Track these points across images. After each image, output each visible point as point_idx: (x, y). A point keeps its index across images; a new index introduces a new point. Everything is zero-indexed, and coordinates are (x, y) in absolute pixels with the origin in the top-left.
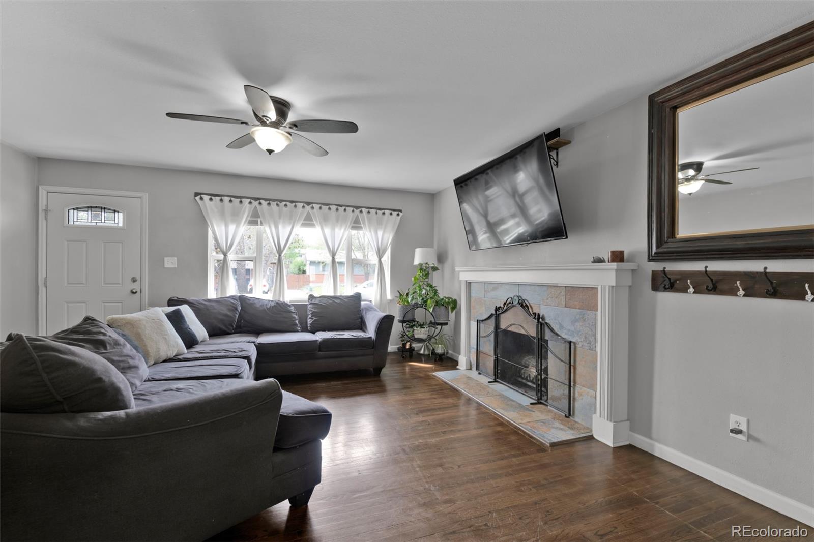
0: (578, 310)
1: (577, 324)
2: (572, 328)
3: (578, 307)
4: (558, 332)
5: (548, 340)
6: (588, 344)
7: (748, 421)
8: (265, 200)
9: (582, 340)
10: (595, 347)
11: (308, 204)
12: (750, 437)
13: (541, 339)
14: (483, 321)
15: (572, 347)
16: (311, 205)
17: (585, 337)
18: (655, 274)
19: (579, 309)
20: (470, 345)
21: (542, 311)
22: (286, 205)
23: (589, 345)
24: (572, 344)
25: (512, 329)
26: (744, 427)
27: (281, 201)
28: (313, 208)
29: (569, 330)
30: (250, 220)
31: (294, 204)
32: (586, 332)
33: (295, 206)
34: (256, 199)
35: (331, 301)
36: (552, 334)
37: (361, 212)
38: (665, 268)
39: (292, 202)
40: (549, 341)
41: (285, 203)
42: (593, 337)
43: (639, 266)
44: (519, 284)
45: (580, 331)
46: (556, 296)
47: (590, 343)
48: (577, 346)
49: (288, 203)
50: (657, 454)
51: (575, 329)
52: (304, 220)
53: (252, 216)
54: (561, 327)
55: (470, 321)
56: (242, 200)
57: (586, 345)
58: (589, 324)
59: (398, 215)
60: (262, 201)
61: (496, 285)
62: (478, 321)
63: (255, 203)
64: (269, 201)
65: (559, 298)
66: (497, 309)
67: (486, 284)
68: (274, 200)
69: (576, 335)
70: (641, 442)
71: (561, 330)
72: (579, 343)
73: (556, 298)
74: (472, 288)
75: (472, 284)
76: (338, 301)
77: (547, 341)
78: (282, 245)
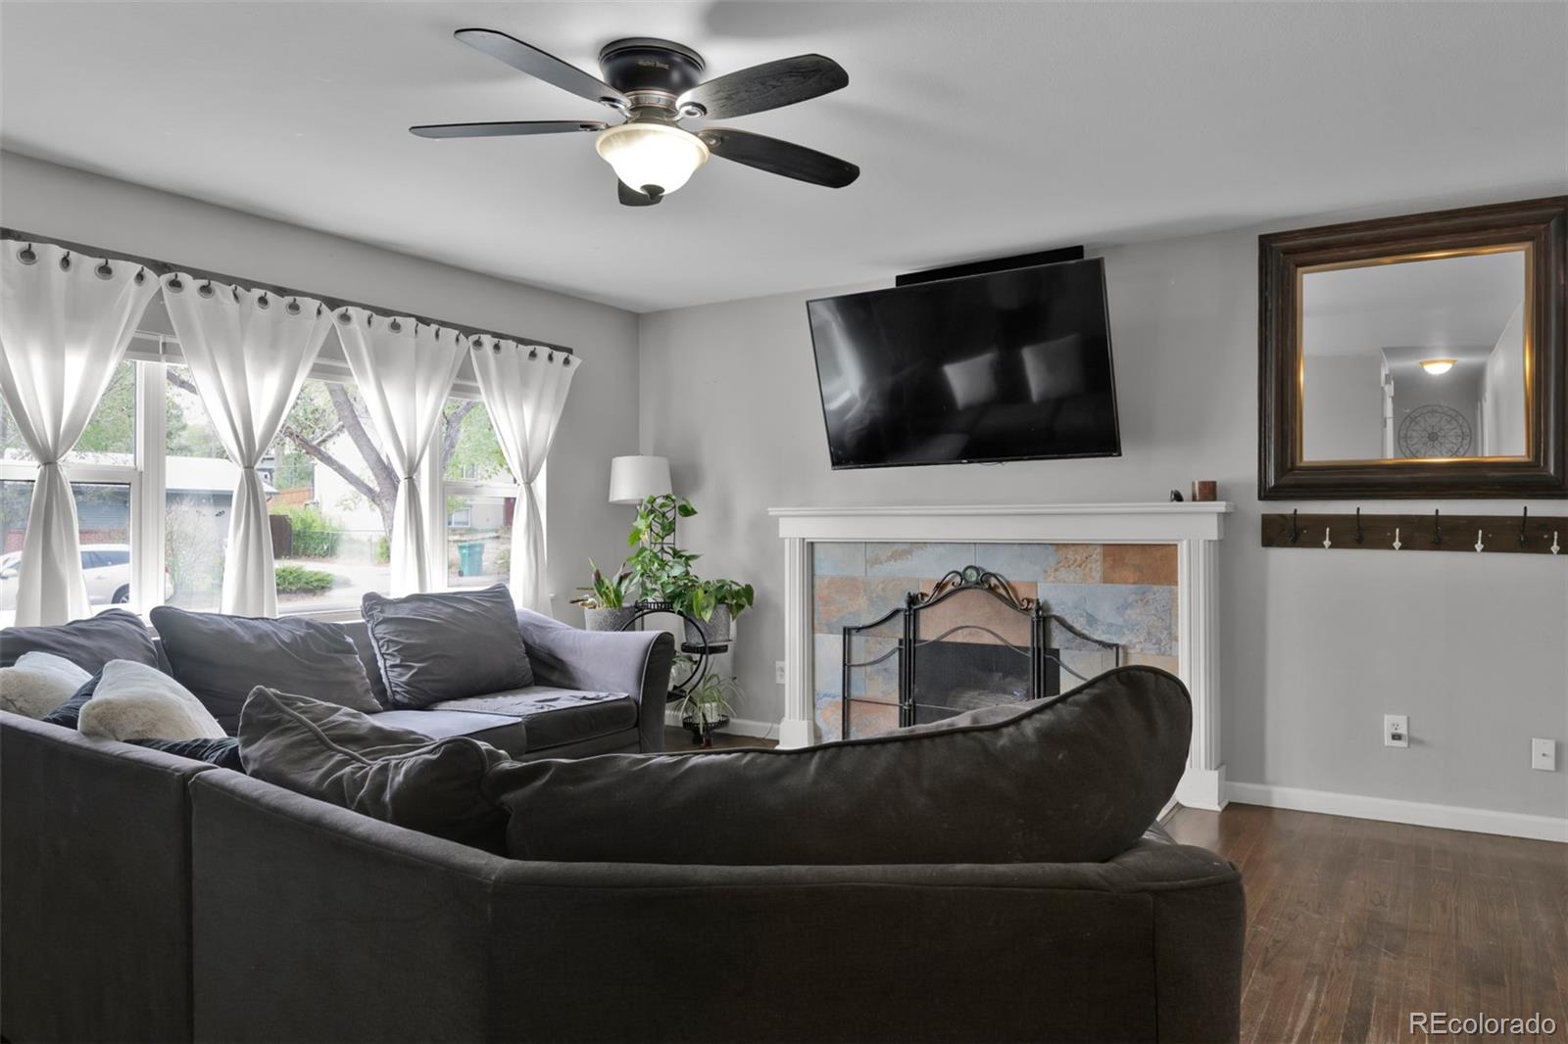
0: (1132, 586)
1: (1128, 612)
2: (1120, 621)
3: (1132, 581)
4: (1084, 632)
5: (1058, 650)
6: (1155, 644)
7: (1408, 718)
8: (196, 274)
9: (1142, 639)
10: (1171, 648)
11: (333, 303)
12: (1412, 741)
13: (1045, 649)
14: (859, 629)
15: (1121, 655)
16: (342, 309)
17: (1149, 633)
18: (1267, 521)
19: (1134, 583)
20: (814, 690)
21: (1044, 593)
22: (263, 301)
23: (1157, 646)
24: (1120, 650)
25: (960, 638)
26: (1403, 731)
27: (248, 285)
28: (345, 318)
29: (1111, 625)
30: (134, 340)
31: (289, 299)
32: (1150, 623)
33: (294, 307)
34: (161, 268)
35: (450, 610)
36: (1070, 635)
37: (478, 344)
38: (1296, 510)
39: (281, 291)
40: (1061, 652)
41: (259, 292)
42: (1165, 632)
43: (1236, 507)
44: (975, 544)
45: (1137, 624)
46: (1078, 563)
47: (1159, 642)
48: (1130, 651)
49: (270, 296)
50: (1277, 803)
51: (1125, 621)
52: (321, 355)
53: (142, 327)
54: (1092, 620)
55: (813, 633)
56: (112, 263)
57: (1151, 646)
58: (1156, 609)
59: (567, 362)
60: (184, 277)
61: (905, 547)
62: (844, 629)
63: (156, 281)
64: (208, 281)
65: (1086, 566)
66: (912, 600)
67: (868, 546)
68: (228, 280)
69: (1127, 632)
70: (1249, 793)
71: (1091, 626)
72: (1134, 647)
73: (1080, 566)
74: (817, 555)
75: (816, 546)
76: (469, 608)
77: (1056, 652)
78: (258, 431)
